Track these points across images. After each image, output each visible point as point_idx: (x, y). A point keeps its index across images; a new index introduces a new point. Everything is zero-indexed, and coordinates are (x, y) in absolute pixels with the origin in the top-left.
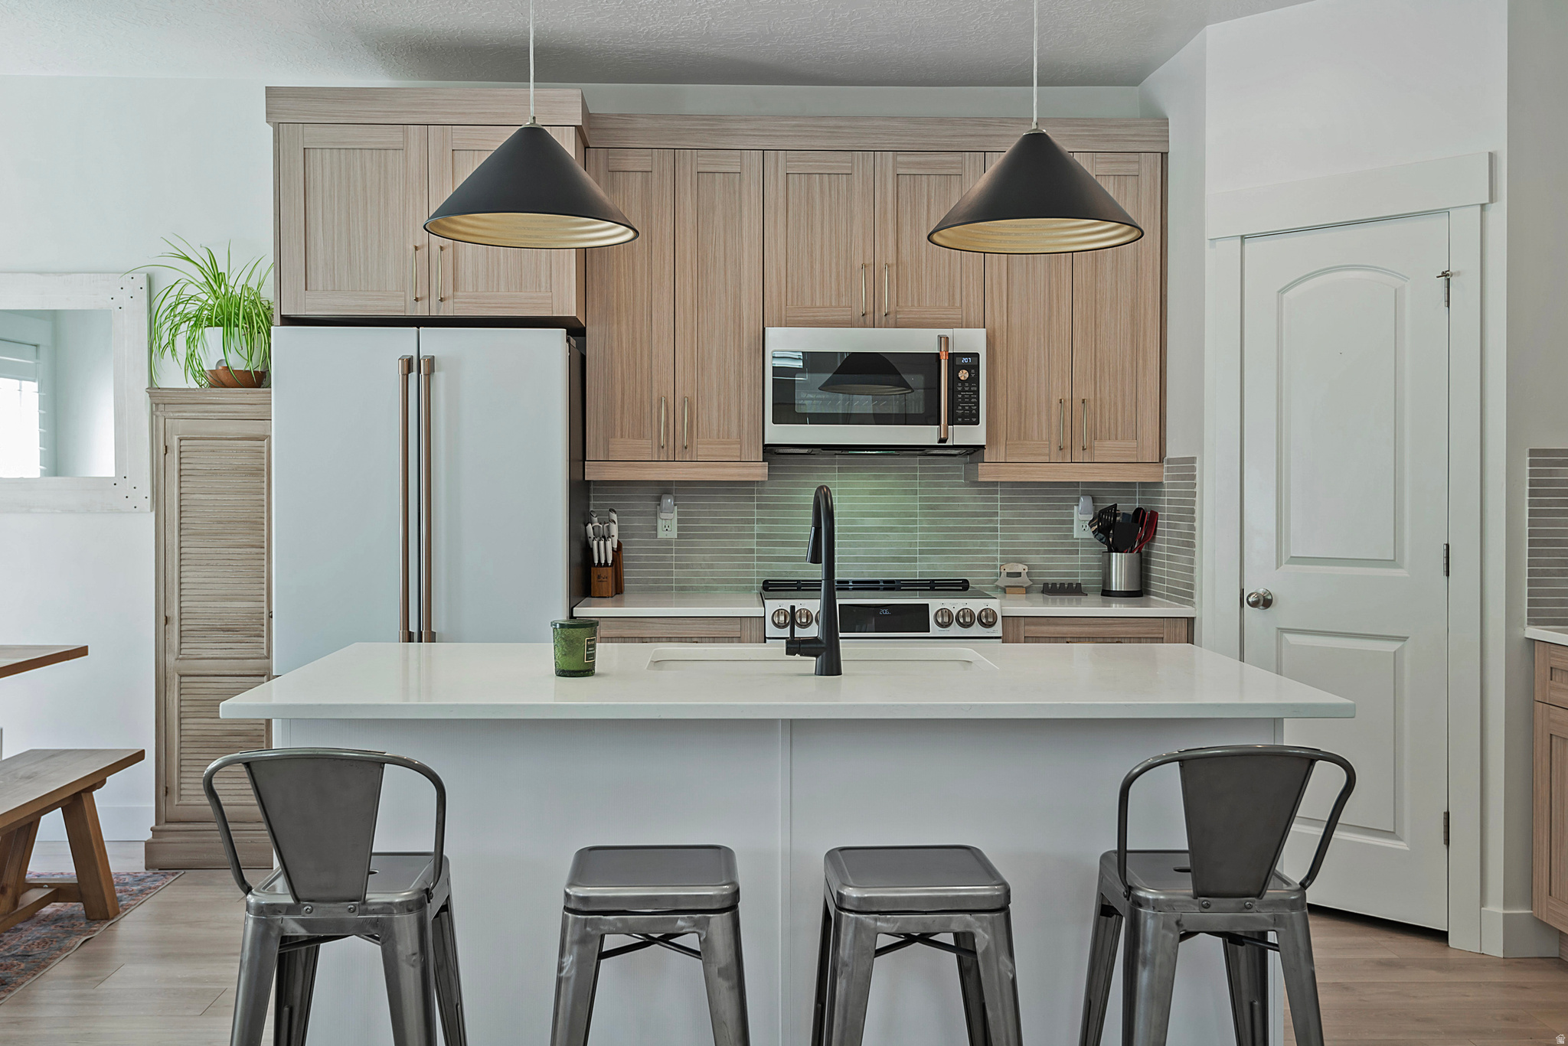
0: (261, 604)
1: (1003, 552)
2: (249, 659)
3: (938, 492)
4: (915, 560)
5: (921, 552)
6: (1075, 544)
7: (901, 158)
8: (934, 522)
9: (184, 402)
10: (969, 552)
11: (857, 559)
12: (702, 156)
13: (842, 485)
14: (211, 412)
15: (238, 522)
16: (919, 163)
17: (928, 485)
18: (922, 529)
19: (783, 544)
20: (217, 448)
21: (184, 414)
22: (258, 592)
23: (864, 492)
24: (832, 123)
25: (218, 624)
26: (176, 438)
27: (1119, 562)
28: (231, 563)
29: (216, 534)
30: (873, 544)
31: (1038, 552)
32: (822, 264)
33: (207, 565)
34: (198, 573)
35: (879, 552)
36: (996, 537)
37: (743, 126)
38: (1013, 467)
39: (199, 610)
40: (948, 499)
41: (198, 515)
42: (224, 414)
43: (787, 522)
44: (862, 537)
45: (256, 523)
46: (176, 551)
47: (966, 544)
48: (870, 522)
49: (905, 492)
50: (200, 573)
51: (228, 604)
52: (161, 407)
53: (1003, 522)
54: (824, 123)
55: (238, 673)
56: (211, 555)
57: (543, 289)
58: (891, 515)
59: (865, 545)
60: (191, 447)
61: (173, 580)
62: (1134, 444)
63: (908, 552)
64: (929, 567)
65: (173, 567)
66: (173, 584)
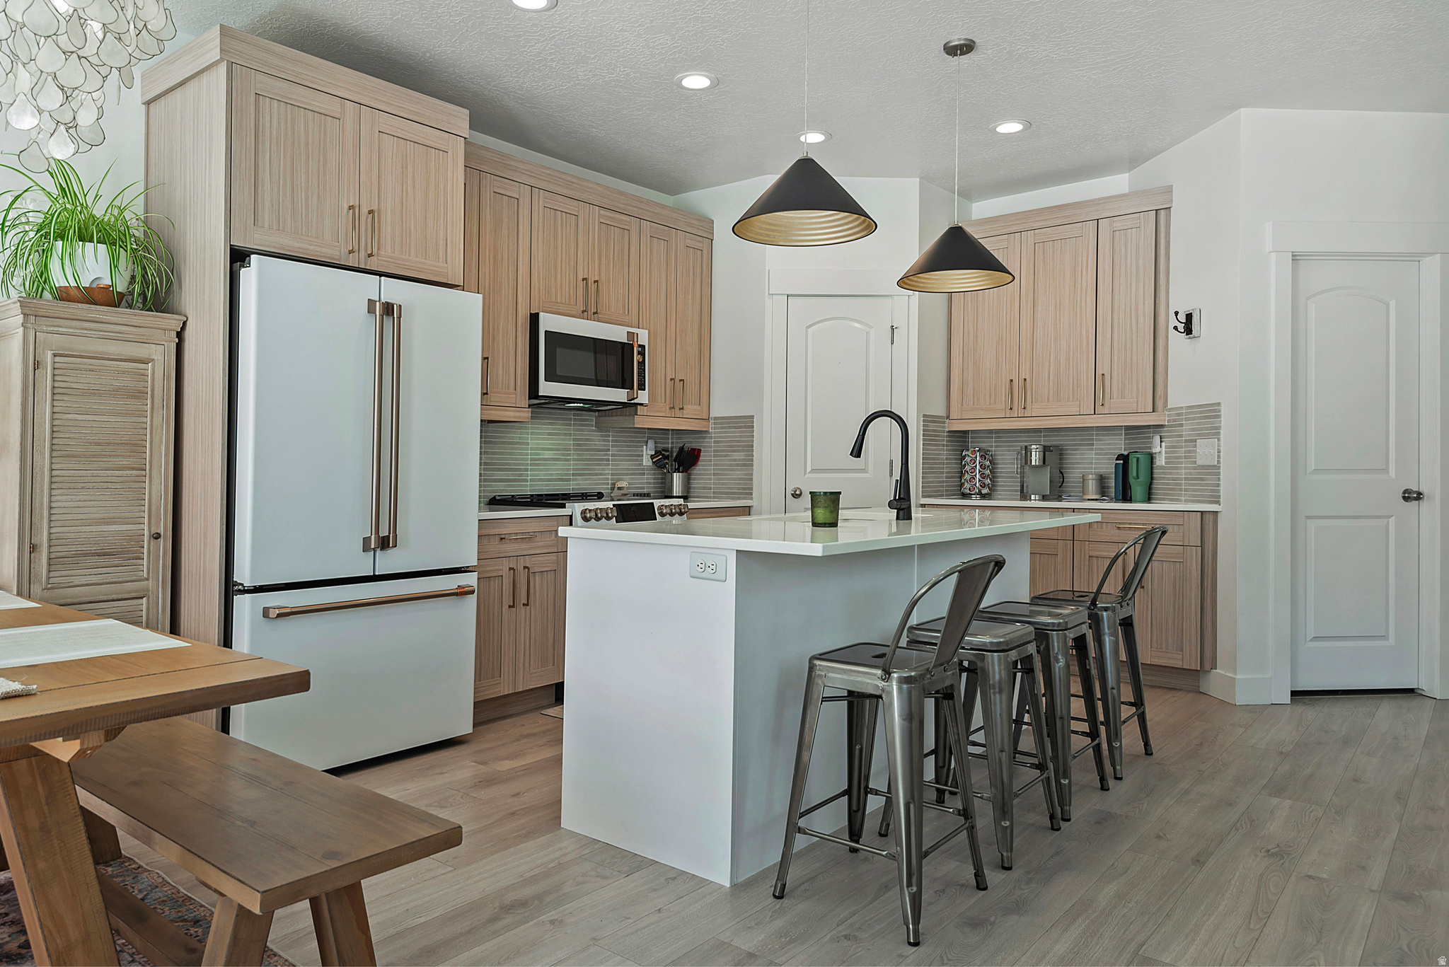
0: (142, 526)
1: (612, 474)
2: (127, 582)
3: (583, 435)
4: (569, 480)
5: (573, 475)
6: (643, 469)
7: (603, 212)
8: (579, 455)
9: (62, 316)
10: (596, 474)
11: (540, 480)
12: (496, 181)
13: (532, 428)
14: (91, 330)
15: (118, 444)
16: (610, 217)
17: (578, 430)
18: (574, 460)
19: (499, 470)
20: (96, 367)
21: (60, 329)
22: (138, 514)
23: (544, 434)
24: (568, 178)
25: (93, 549)
26: (49, 354)
27: (677, 479)
28: (110, 485)
29: (94, 456)
30: (548, 470)
31: (627, 474)
32: (561, 273)
33: (83, 488)
34: (71, 497)
35: (552, 475)
36: (608, 465)
37: (521, 166)
38: (649, 419)
39: (72, 535)
40: (587, 440)
41: (72, 436)
42: (106, 334)
43: (501, 453)
44: (543, 465)
45: (137, 445)
46: (47, 473)
47: (595, 469)
48: (548, 454)
49: (566, 434)
50: (74, 497)
51: (105, 528)
52: (32, 318)
53: (613, 455)
54: (564, 177)
55: (115, 597)
56: (87, 478)
57: (440, 260)
58: (558, 450)
59: (545, 470)
60: (65, 365)
61: (42, 504)
62: (699, 408)
63: (566, 475)
64: (577, 485)
65: (42, 491)
66: (42, 509)
